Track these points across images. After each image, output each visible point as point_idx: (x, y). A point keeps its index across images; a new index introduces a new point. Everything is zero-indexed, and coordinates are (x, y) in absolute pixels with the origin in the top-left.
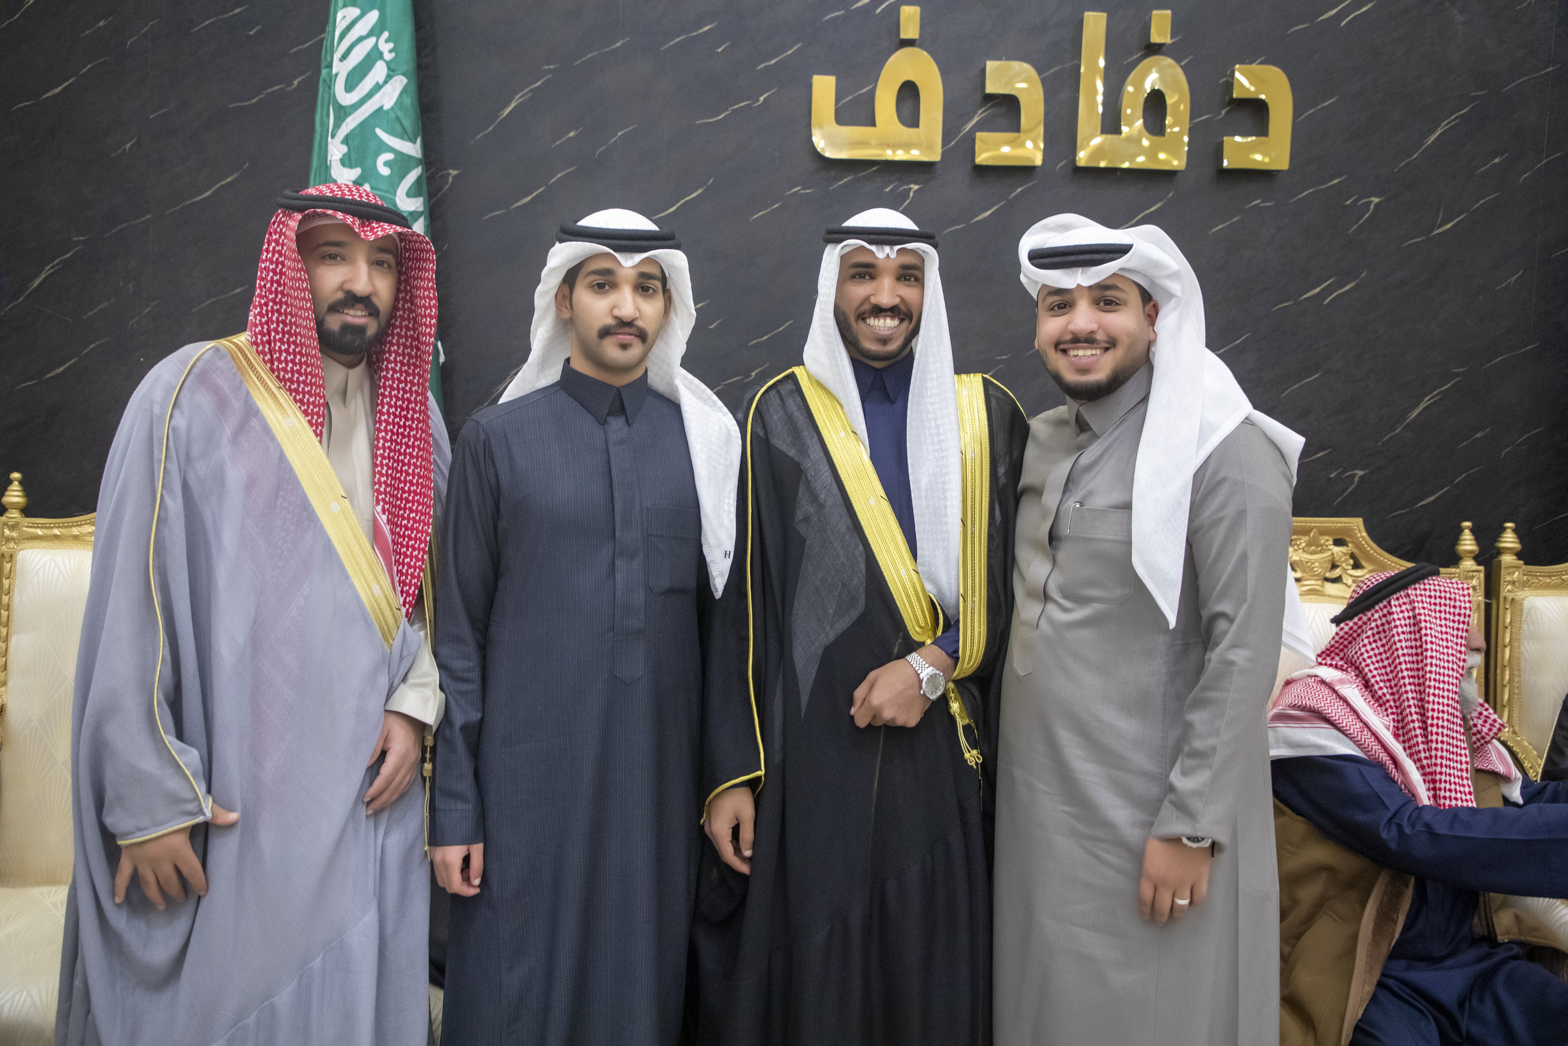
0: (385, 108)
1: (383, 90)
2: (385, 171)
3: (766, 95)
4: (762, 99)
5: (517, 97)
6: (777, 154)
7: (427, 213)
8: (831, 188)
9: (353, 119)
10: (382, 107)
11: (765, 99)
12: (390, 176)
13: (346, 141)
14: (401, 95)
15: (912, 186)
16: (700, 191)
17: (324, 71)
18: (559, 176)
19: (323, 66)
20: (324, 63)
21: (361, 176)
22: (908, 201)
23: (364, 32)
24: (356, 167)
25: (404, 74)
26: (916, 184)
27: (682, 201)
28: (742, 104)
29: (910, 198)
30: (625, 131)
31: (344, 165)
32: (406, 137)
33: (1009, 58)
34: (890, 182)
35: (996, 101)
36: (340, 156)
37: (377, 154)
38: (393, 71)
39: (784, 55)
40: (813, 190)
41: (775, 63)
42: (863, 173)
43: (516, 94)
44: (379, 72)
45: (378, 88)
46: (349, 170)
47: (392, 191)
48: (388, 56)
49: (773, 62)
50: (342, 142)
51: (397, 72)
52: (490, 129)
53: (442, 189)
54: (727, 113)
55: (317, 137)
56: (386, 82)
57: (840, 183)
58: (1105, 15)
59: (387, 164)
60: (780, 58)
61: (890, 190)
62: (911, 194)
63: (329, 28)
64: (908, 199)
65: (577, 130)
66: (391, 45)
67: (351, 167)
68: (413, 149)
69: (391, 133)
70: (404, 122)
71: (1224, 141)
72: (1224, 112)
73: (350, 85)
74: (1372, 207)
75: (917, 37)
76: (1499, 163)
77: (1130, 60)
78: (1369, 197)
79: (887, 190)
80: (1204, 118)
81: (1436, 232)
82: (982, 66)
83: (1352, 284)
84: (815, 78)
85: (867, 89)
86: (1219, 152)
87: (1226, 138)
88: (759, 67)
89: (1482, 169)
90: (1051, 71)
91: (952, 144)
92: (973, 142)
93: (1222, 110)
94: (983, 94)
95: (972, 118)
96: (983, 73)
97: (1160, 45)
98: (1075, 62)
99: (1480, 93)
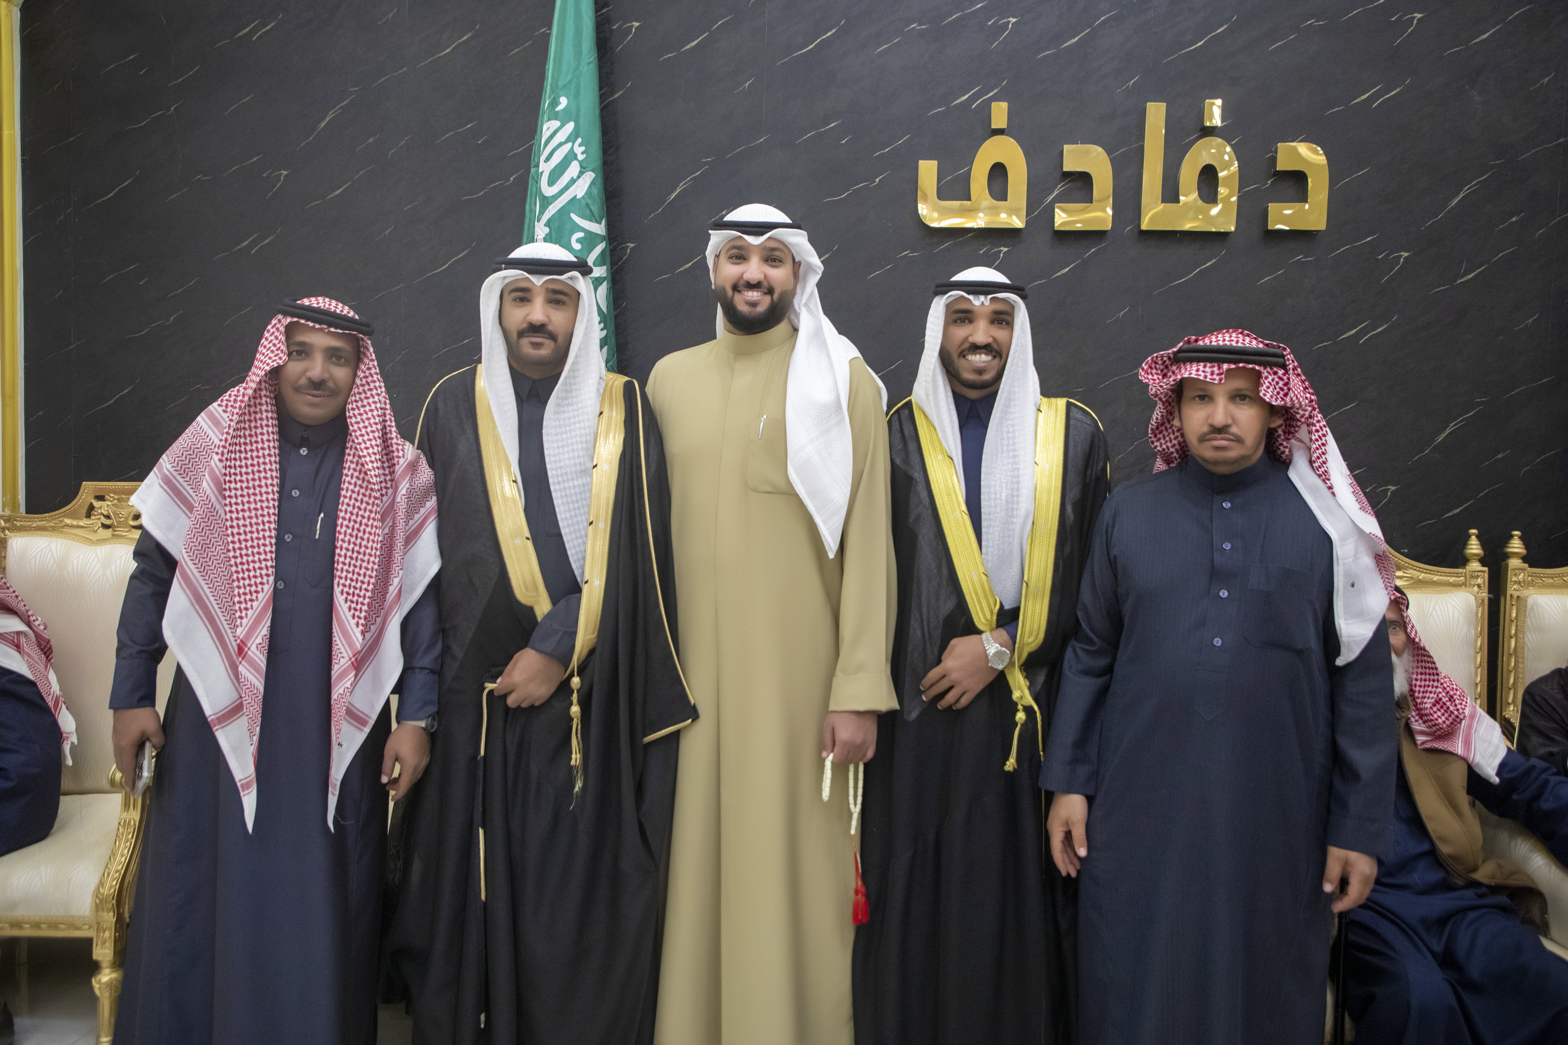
0: (578, 197)
1: (577, 183)
2: (577, 246)
3: (880, 178)
4: (877, 180)
5: (681, 184)
6: (890, 224)
7: (610, 278)
8: (935, 252)
9: (554, 207)
10: (576, 196)
11: (879, 180)
12: (580, 250)
13: (548, 224)
14: (590, 187)
15: (1002, 248)
17: (533, 170)
19: (532, 166)
20: (533, 164)
22: (999, 260)
23: (563, 140)
25: (593, 171)
26: (1004, 247)
28: (861, 185)
29: (1001, 257)
32: (593, 219)
33: (1083, 142)
34: (985, 245)
35: (1072, 177)
36: (544, 235)
37: (572, 234)
38: (584, 168)
39: (896, 144)
40: (918, 253)
41: (889, 151)
42: (962, 238)
43: (681, 182)
44: (574, 169)
45: (573, 181)
48: (581, 157)
49: (887, 150)
50: (545, 225)
51: (588, 169)
52: (660, 210)
53: (622, 259)
54: (849, 192)
55: (527, 221)
56: (579, 177)
57: (942, 248)
58: (1163, 105)
59: (578, 241)
60: (893, 147)
61: (985, 252)
62: (1002, 254)
63: (537, 137)
64: (999, 258)
66: (583, 148)
68: (599, 229)
69: (583, 217)
70: (592, 208)
71: (1268, 207)
72: (1269, 182)
73: (552, 181)
74: (1402, 260)
75: (1005, 127)
76: (1515, 222)
77: (1187, 141)
78: (1399, 252)
79: (981, 252)
80: (1253, 187)
81: (1460, 281)
82: (1058, 150)
83: (1385, 326)
84: (921, 162)
85: (964, 170)
86: (1263, 216)
87: (1271, 204)
88: (875, 155)
89: (1501, 227)
90: (1120, 151)
91: (1036, 213)
92: (1052, 212)
93: (1268, 180)
94: (1061, 171)
95: (1051, 193)
96: (1059, 154)
97: (1211, 128)
98: (1140, 143)
99: (1498, 162)
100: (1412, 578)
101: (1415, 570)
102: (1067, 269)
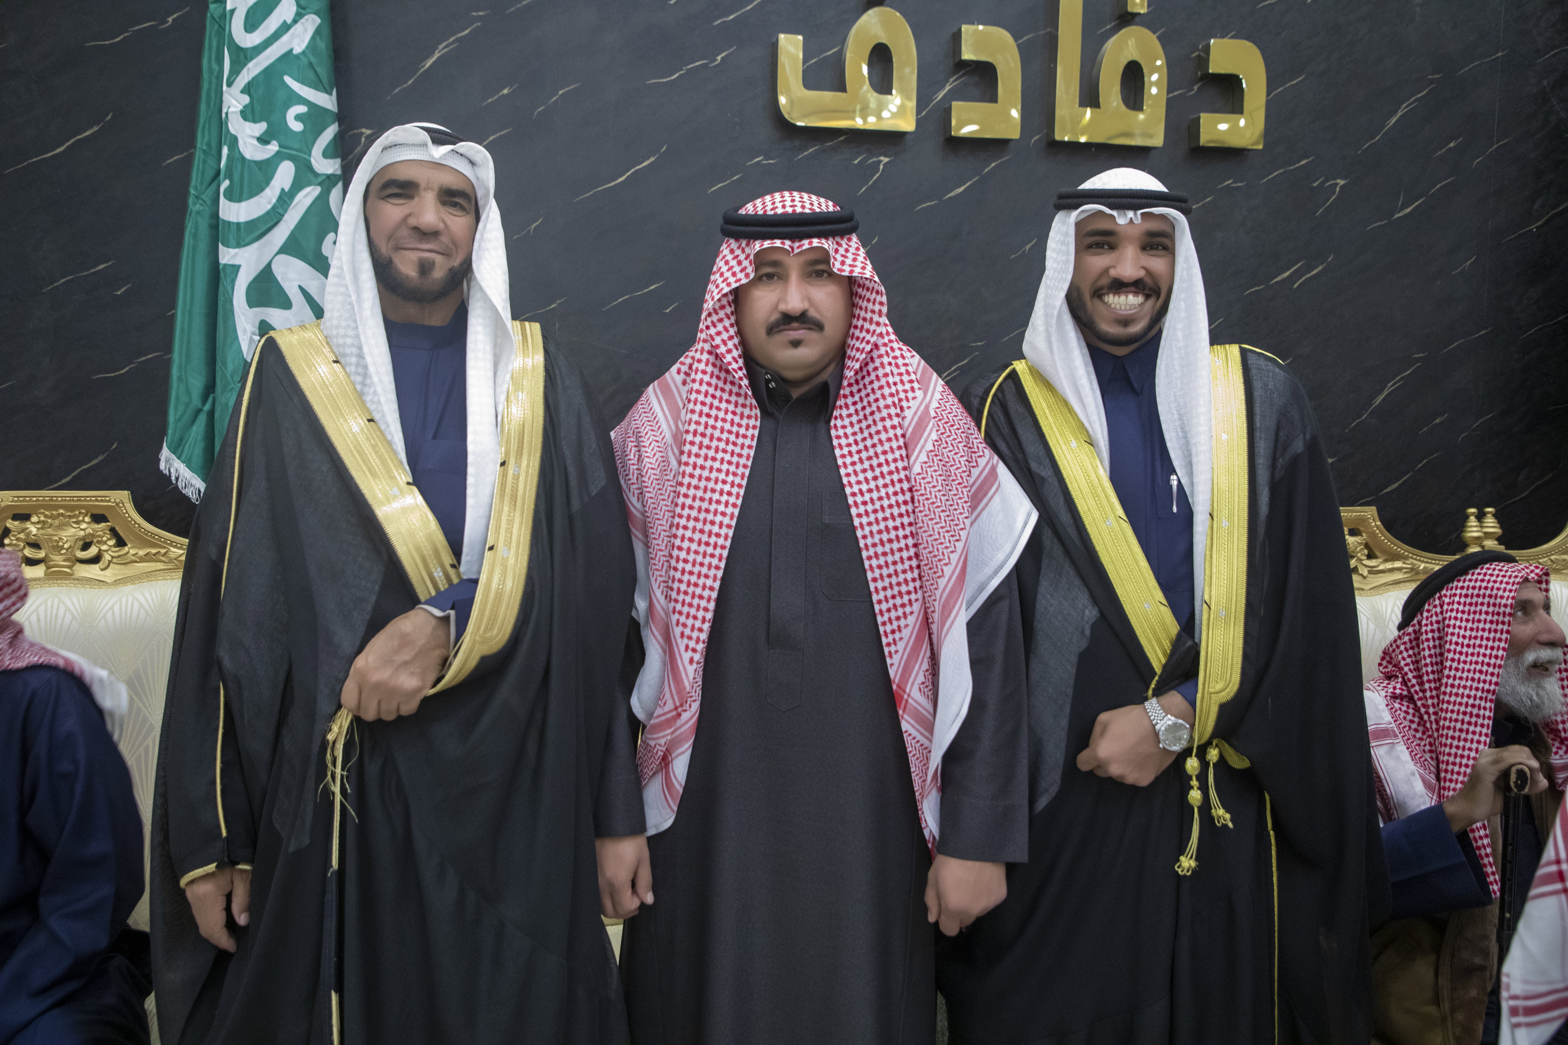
0: (295, 52)
1: (292, 31)
2: (296, 127)
3: (723, 55)
4: (719, 58)
5: (441, 47)
6: (736, 120)
8: (796, 160)
9: (256, 65)
10: (292, 50)
11: (722, 58)
12: (303, 132)
13: (247, 90)
14: (313, 37)
15: (882, 158)
16: (652, 159)
18: (492, 138)
21: (266, 132)
22: (877, 176)
24: (260, 121)
25: (317, 13)
26: (885, 156)
27: (633, 170)
28: (698, 64)
29: (881, 171)
30: (567, 89)
31: (245, 119)
32: (320, 86)
33: (984, 23)
34: (859, 154)
35: (968, 69)
36: (240, 107)
37: (287, 106)
38: (302, 9)
39: (743, 10)
40: (775, 161)
41: (734, 19)
42: (829, 144)
43: (440, 44)
44: (287, 8)
45: (285, 28)
46: (252, 124)
47: (305, 149)
49: (731, 17)
50: (242, 92)
51: (308, 10)
52: (409, 83)
53: (353, 150)
54: (682, 72)
55: (206, 84)
56: (295, 21)
57: (806, 153)
59: (298, 118)
60: (739, 13)
61: (859, 161)
62: (881, 167)
64: (878, 172)
65: (512, 86)
67: (255, 121)
68: (327, 101)
69: (303, 82)
70: (319, 70)
71: (1199, 118)
72: (1196, 87)
73: (252, 24)
74: (1338, 189)
76: (1454, 147)
77: (1103, 30)
78: (1335, 179)
79: (856, 162)
80: (1176, 93)
81: (1397, 216)
82: (956, 30)
83: (1320, 268)
84: (782, 36)
85: (834, 51)
86: (1194, 128)
87: (1202, 115)
88: (716, 23)
89: (1439, 153)
90: (1025, 38)
91: (924, 113)
92: (948, 111)
93: (1194, 85)
94: (957, 60)
95: (944, 86)
96: (957, 37)
97: (1135, 15)
98: (1048, 30)
99: (1436, 76)
100: (1412, 569)
101: (1416, 559)
102: (962, 188)
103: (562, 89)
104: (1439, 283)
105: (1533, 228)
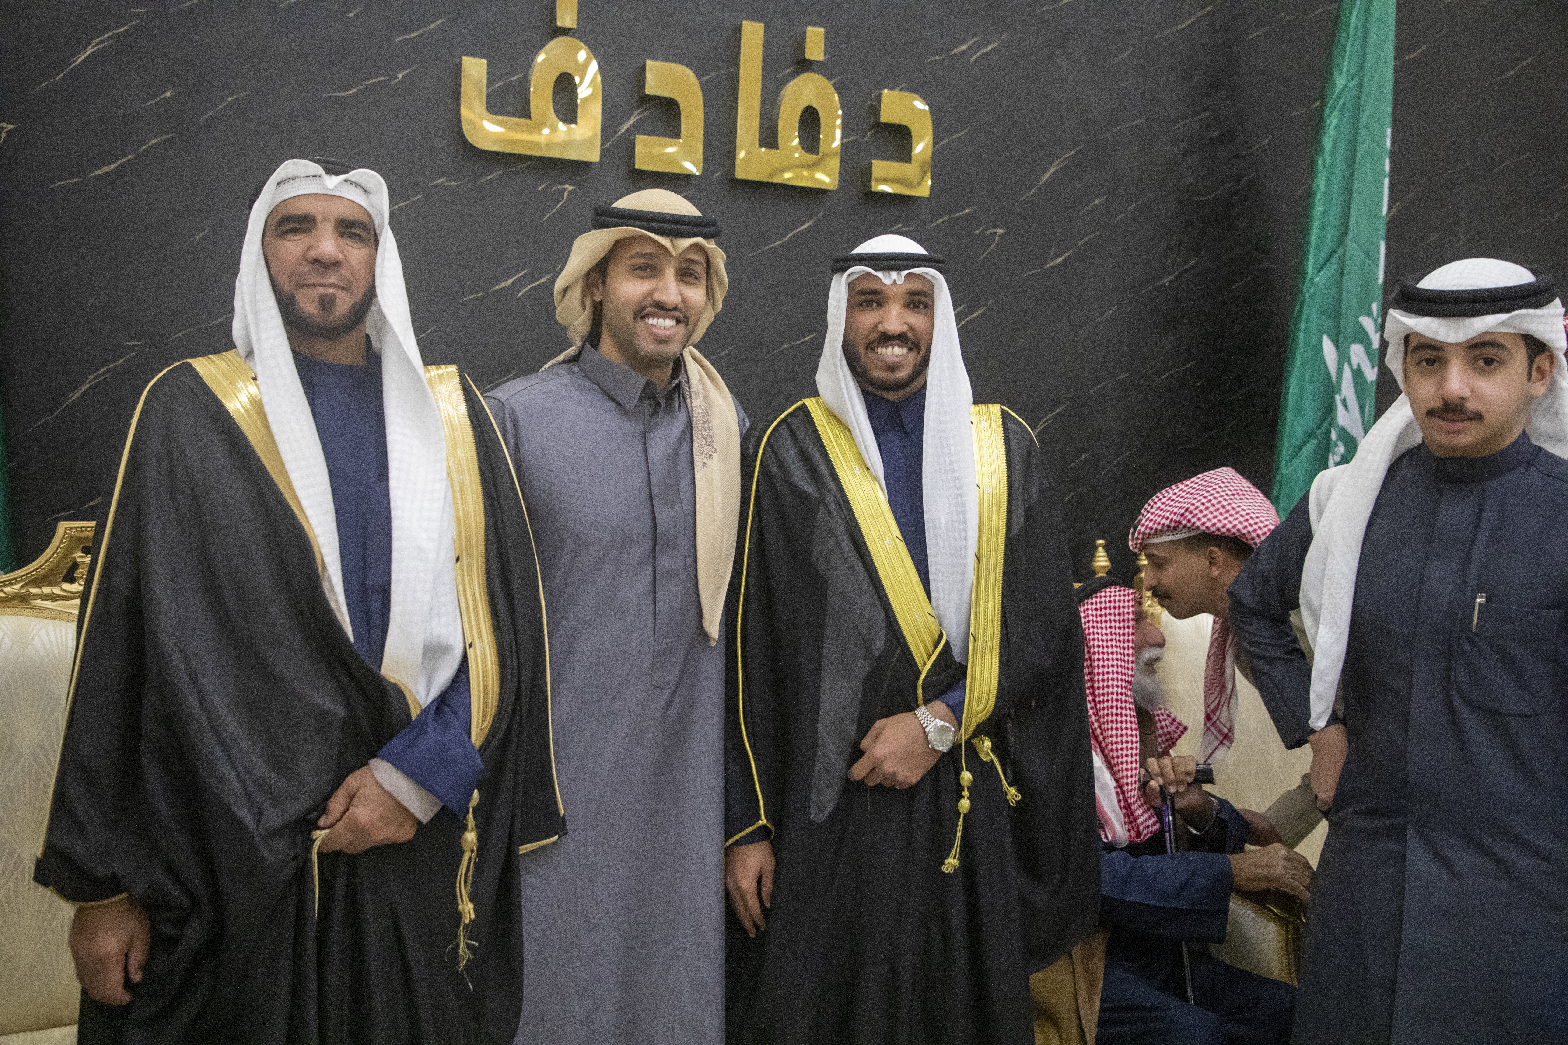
3: (405, 72)
4: (400, 76)
5: (95, 42)
6: (418, 139)
8: (479, 183)
11: (403, 76)
15: (566, 186)
18: (152, 142)
22: (562, 203)
26: (570, 184)
28: (378, 80)
29: (565, 199)
30: (236, 96)
33: (665, 60)
34: (543, 180)
35: (651, 104)
39: (425, 29)
40: (459, 183)
41: (416, 36)
42: (512, 170)
43: (94, 39)
49: (413, 35)
52: (59, 77)
54: (361, 87)
57: (489, 177)
58: (762, 26)
60: (421, 32)
61: (543, 189)
62: (566, 195)
64: (563, 199)
65: (174, 90)
71: (871, 164)
72: (869, 134)
74: (997, 238)
75: (574, 26)
76: (1099, 204)
77: (783, 74)
78: (995, 228)
79: (540, 189)
80: (851, 139)
81: (1050, 265)
82: (640, 64)
83: (981, 311)
84: (465, 59)
85: (518, 76)
86: (866, 174)
87: (873, 161)
88: (397, 40)
89: (1086, 209)
90: (708, 77)
91: (609, 144)
92: (632, 144)
93: (867, 132)
94: (642, 94)
95: (628, 118)
96: (641, 72)
97: (812, 62)
98: (731, 70)
99: (1084, 138)
103: (230, 97)
104: (1085, 329)
105: (1166, 282)
